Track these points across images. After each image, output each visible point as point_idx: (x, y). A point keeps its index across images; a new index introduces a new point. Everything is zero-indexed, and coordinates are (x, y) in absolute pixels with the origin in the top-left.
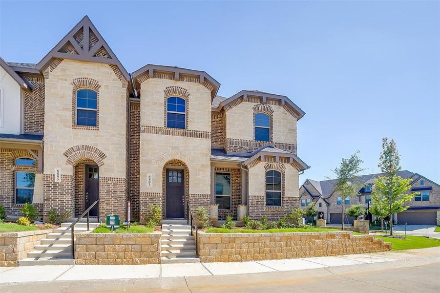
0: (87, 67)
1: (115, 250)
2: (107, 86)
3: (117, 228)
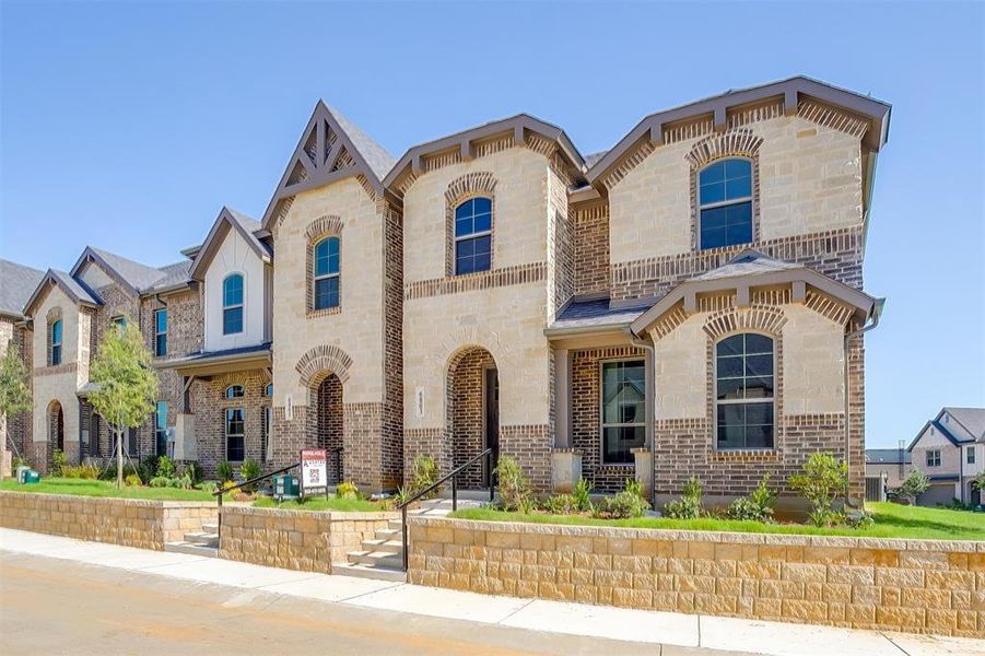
2: (353, 221)
3: (288, 500)
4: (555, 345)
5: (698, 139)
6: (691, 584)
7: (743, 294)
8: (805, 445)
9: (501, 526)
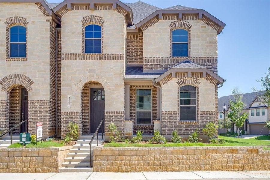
0: (16, 7)
1: (22, 161)
2: (34, 22)
3: (27, 144)
4: (126, 84)
5: (173, 21)
6: (189, 162)
7: (189, 74)
8: (205, 120)
9: (130, 148)
